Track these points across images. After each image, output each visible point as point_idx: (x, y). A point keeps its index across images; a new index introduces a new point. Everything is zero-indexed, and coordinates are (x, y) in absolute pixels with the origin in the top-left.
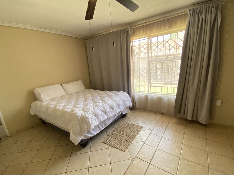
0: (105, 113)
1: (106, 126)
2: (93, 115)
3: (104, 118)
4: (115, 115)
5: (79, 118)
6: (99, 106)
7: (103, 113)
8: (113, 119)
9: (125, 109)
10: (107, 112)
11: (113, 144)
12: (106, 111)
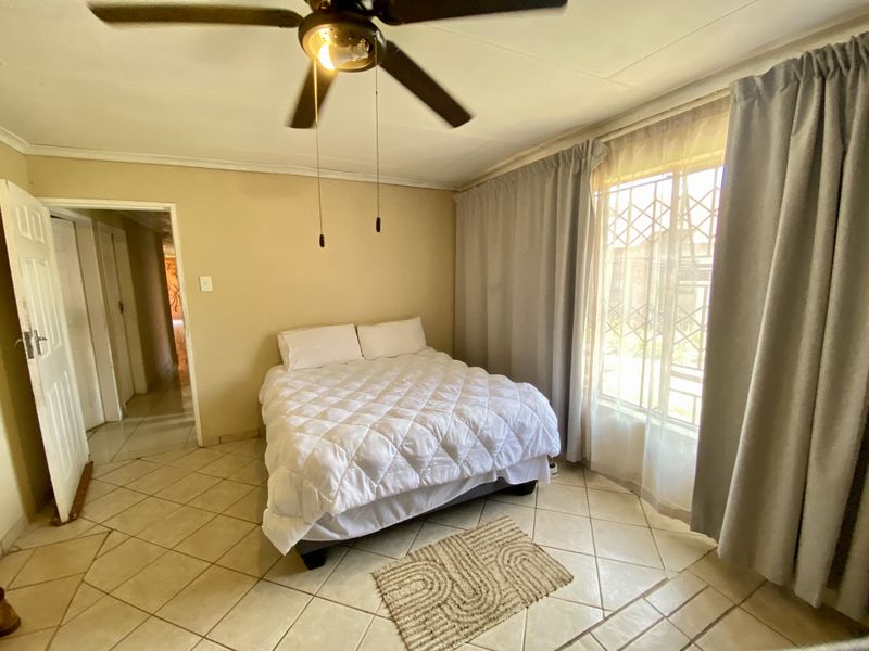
0: (414, 462)
1: (414, 514)
2: (354, 464)
3: (403, 483)
4: (463, 481)
5: (300, 462)
6: (392, 430)
7: (401, 460)
8: (451, 494)
9: (522, 461)
10: (422, 462)
11: (400, 603)
12: (418, 456)
